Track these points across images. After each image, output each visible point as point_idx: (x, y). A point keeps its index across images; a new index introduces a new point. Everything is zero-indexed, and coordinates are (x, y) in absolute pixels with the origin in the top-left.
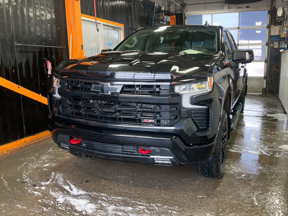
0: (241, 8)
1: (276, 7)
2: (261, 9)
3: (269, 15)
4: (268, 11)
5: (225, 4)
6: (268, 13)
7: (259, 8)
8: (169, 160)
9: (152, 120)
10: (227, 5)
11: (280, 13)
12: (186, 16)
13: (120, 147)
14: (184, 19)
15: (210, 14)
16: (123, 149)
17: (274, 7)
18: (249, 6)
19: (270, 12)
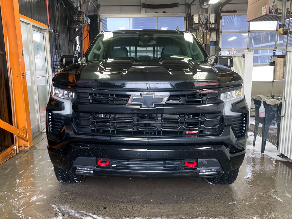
0: (158, 13)
1: (192, 14)
2: (178, 15)
3: (185, 21)
4: (185, 18)
5: (142, 7)
6: (185, 20)
7: (176, 14)
8: (215, 170)
9: (195, 131)
10: (144, 9)
11: (196, 20)
12: (100, 18)
13: (162, 163)
14: (98, 21)
15: (127, 17)
16: (165, 164)
17: (189, 13)
18: (166, 11)
19: (187, 19)
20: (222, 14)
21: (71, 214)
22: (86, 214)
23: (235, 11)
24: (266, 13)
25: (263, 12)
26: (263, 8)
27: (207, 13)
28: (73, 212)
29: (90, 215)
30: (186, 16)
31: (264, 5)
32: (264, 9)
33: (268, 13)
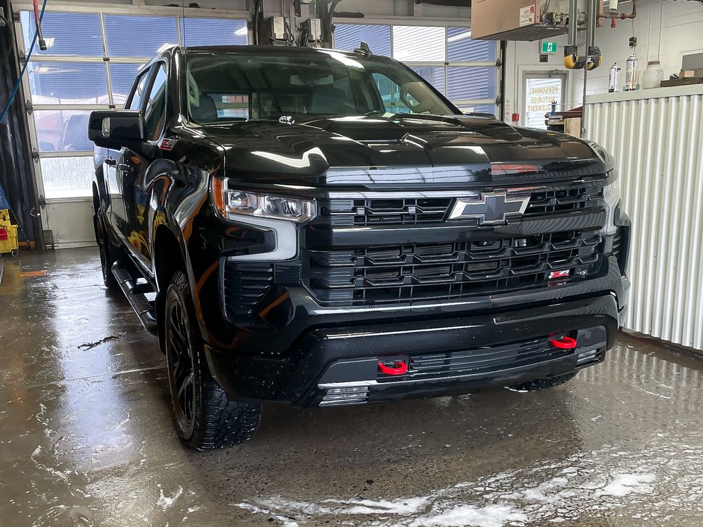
0: (177, 5)
1: (265, 16)
3: (251, 33)
4: (249, 23)
6: (249, 28)
11: (280, 32)
12: (15, 11)
17: (259, 13)
18: (199, 4)
19: (255, 26)
20: (334, 20)
21: (306, 511)
22: (343, 504)
23: (360, 15)
24: (533, 20)
25: (522, 19)
26: (522, 11)
27: (300, 16)
28: (309, 508)
29: (354, 502)
30: (250, 20)
31: (526, 5)
32: (526, 12)
33: (538, 21)
